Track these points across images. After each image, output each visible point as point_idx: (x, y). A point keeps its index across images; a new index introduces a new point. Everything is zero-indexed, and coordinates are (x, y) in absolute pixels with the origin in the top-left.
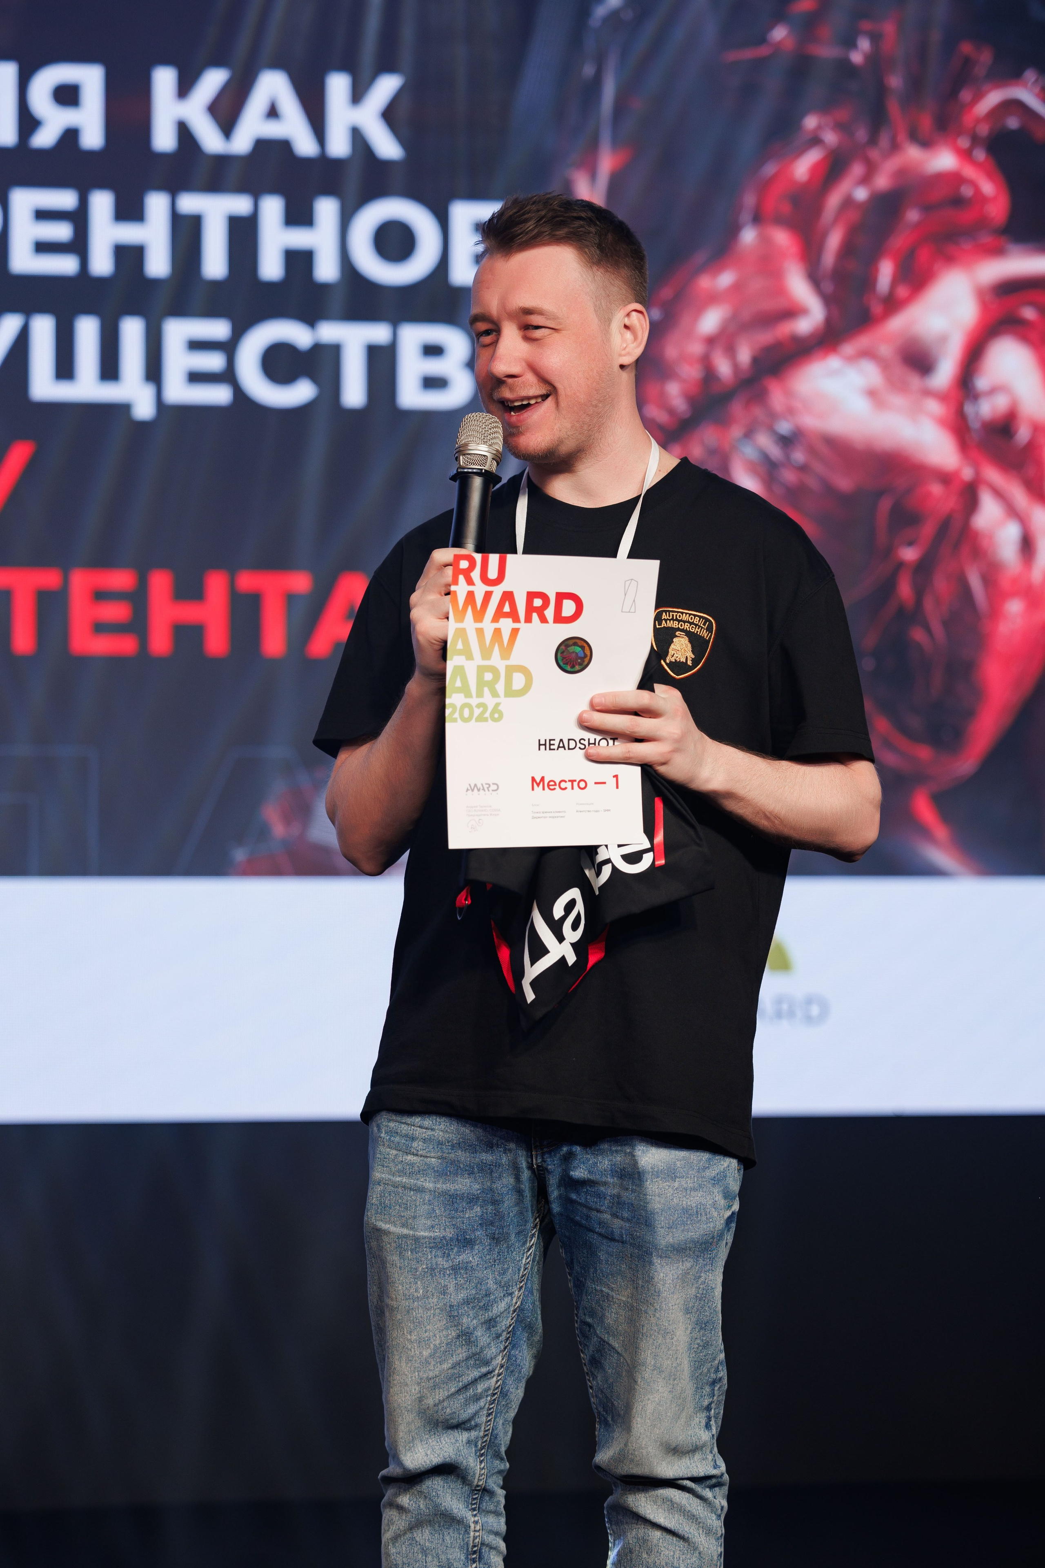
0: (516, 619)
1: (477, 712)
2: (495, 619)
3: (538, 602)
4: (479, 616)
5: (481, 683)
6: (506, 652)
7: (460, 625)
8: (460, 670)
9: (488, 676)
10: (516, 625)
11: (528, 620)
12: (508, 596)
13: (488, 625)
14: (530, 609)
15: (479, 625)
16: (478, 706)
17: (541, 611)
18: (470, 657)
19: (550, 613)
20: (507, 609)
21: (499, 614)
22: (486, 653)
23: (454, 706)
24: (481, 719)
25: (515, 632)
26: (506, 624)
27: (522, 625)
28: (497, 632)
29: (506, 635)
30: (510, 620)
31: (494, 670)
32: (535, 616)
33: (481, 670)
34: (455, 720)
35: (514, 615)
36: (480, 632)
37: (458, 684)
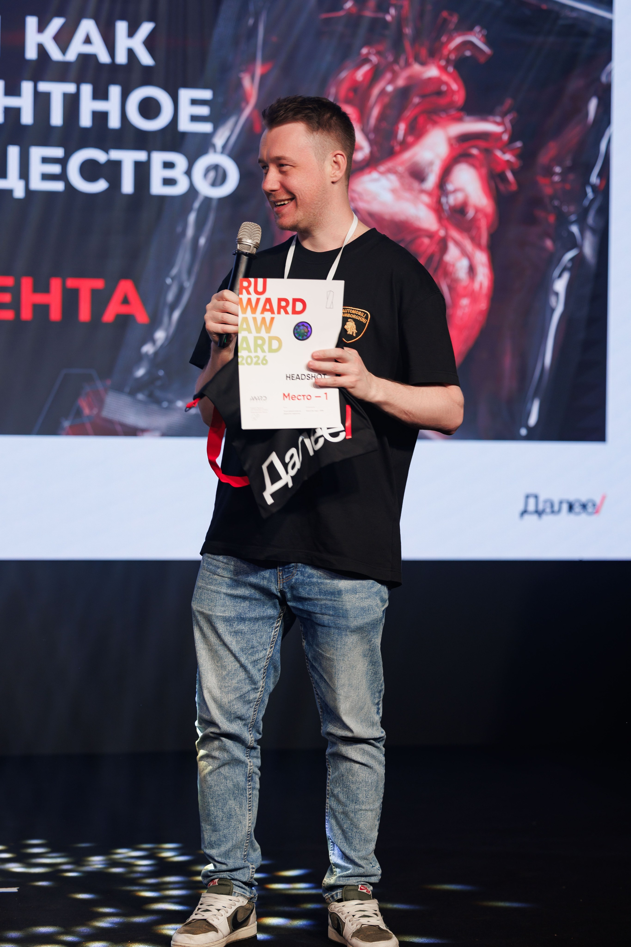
0: (273, 312)
1: (255, 360)
2: (262, 312)
3: (283, 304)
4: (254, 311)
5: (256, 345)
6: (268, 329)
7: (244, 316)
8: (245, 339)
9: (260, 342)
10: (273, 316)
11: (279, 313)
12: (268, 301)
13: (258, 315)
14: (280, 307)
15: (254, 316)
16: (255, 357)
17: (285, 308)
18: (250, 332)
19: (290, 309)
20: (268, 307)
21: (264, 310)
22: (258, 330)
23: (243, 357)
24: (257, 363)
25: (272, 319)
26: (268, 315)
27: (276, 316)
28: (264, 319)
29: (268, 321)
30: (269, 313)
31: (262, 339)
32: (282, 311)
33: (256, 338)
34: (243, 364)
35: (271, 310)
36: (255, 319)
37: (245, 345)
